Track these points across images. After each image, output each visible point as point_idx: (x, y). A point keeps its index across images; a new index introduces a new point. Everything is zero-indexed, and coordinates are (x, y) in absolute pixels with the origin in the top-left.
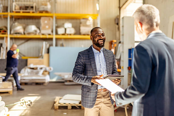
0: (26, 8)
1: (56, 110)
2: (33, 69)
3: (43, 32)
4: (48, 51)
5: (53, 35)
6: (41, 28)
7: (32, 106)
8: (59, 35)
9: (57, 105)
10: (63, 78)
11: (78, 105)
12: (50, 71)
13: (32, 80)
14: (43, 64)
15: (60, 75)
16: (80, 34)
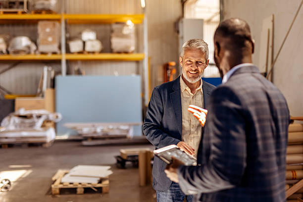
0: (11, 5)
1: (54, 195)
2: (25, 117)
3: (42, 48)
4: (53, 84)
5: (61, 54)
6: (39, 41)
7: (10, 189)
8: (73, 53)
9: (56, 186)
10: (80, 132)
11: (95, 186)
12: (57, 121)
13: (22, 138)
14: (43, 108)
15: (75, 128)
16: (111, 51)
